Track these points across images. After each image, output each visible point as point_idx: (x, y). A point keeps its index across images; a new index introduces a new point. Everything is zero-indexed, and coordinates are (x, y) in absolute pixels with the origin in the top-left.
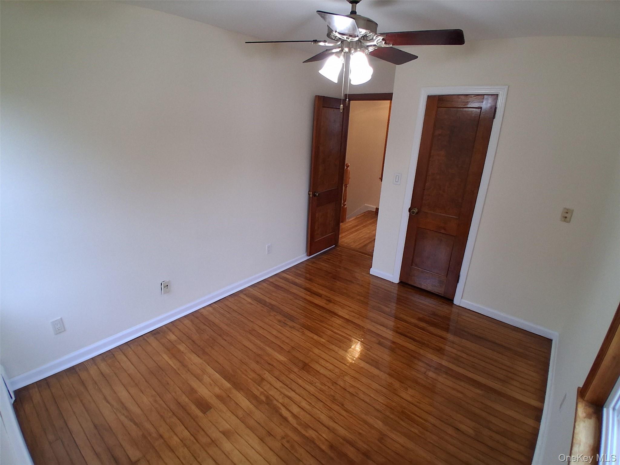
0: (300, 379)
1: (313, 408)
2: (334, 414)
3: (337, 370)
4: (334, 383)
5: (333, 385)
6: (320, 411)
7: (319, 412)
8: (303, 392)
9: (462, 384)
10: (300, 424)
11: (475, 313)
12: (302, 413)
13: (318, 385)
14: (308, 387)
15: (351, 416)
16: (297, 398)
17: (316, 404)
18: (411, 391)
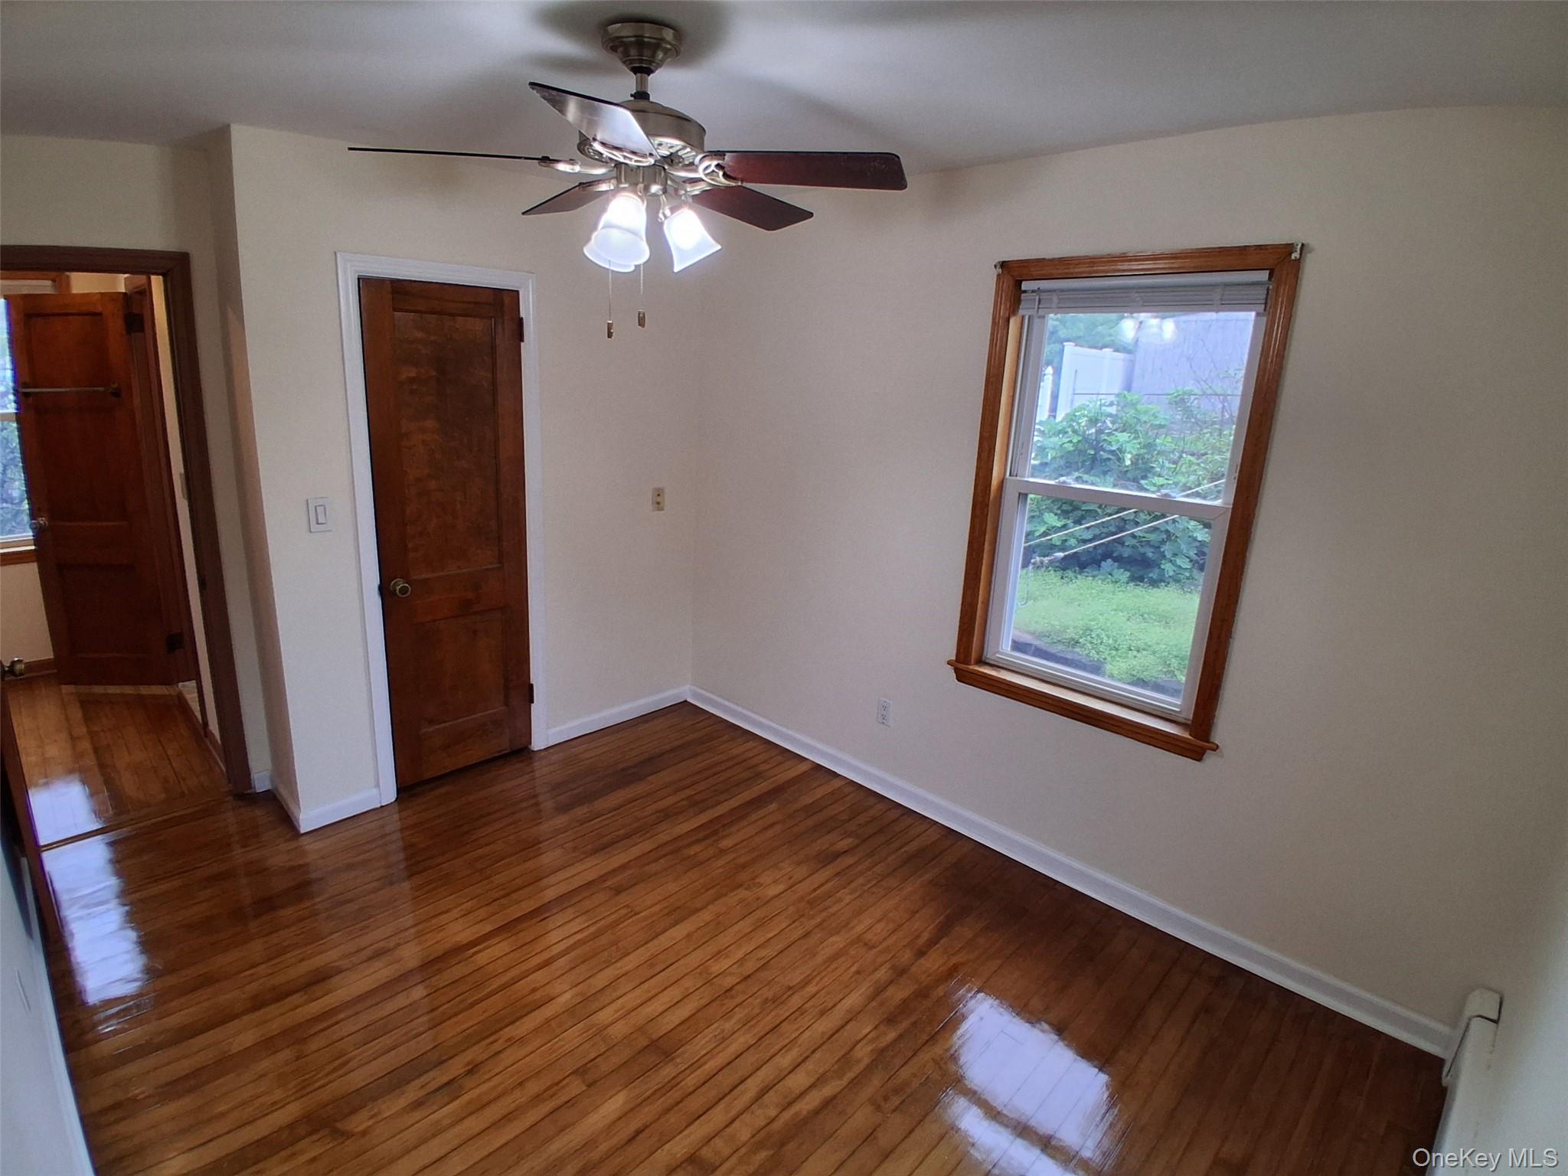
0: (705, 1063)
1: (796, 1043)
2: (813, 1006)
3: (688, 983)
4: (727, 994)
5: (732, 997)
6: (804, 1031)
7: (807, 1034)
8: (750, 1059)
9: (754, 817)
10: (839, 1074)
11: (579, 740)
12: (809, 1065)
13: (728, 1026)
14: (733, 1048)
15: (818, 978)
16: (765, 1074)
17: (787, 1035)
18: (766, 878)
